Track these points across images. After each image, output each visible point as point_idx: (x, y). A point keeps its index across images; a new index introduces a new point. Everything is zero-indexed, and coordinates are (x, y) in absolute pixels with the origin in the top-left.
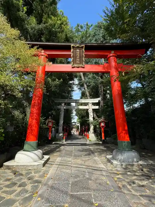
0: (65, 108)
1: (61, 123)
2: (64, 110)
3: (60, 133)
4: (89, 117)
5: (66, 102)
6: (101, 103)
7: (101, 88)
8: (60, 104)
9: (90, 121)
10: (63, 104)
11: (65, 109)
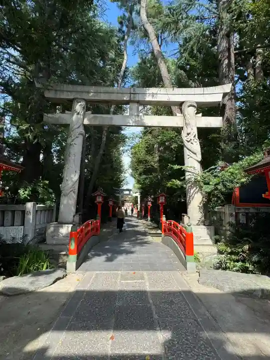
0: (86, 122)
1: (70, 183)
2: (82, 130)
3: (62, 223)
4: (186, 157)
5: (91, 96)
6: (227, 108)
7: (230, 54)
8: (68, 106)
9: (187, 174)
10: (78, 107)
11: (85, 127)
